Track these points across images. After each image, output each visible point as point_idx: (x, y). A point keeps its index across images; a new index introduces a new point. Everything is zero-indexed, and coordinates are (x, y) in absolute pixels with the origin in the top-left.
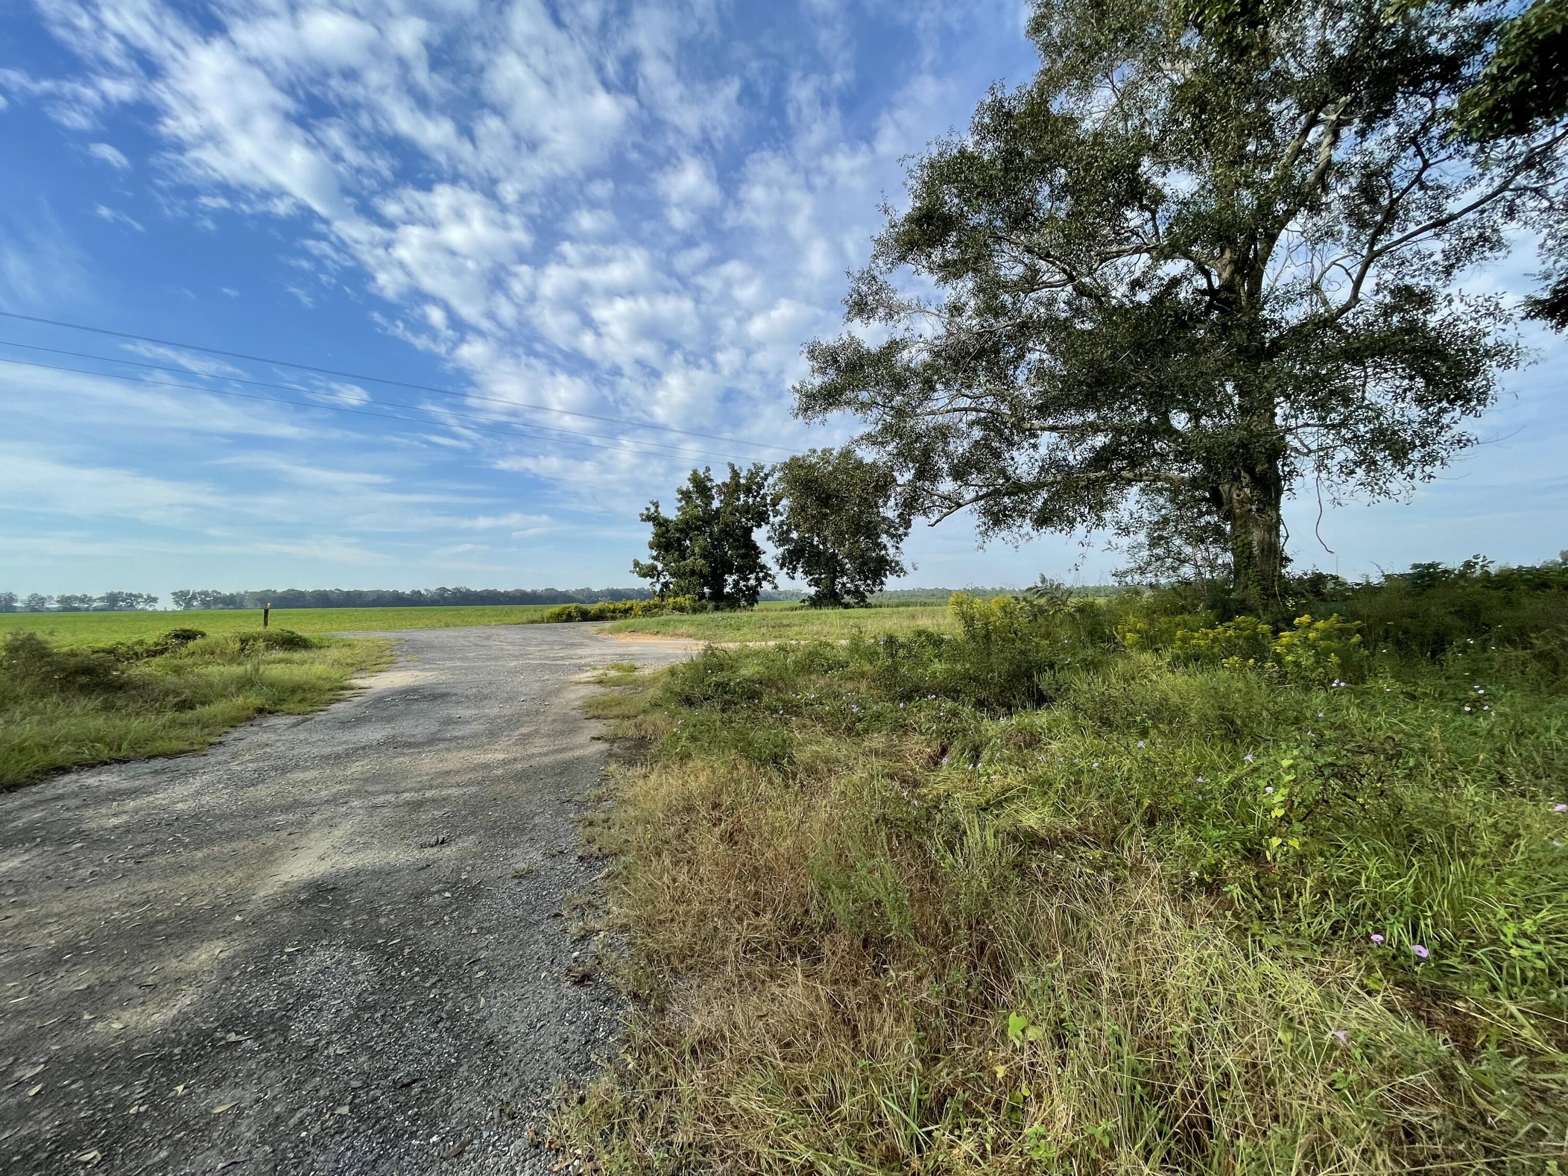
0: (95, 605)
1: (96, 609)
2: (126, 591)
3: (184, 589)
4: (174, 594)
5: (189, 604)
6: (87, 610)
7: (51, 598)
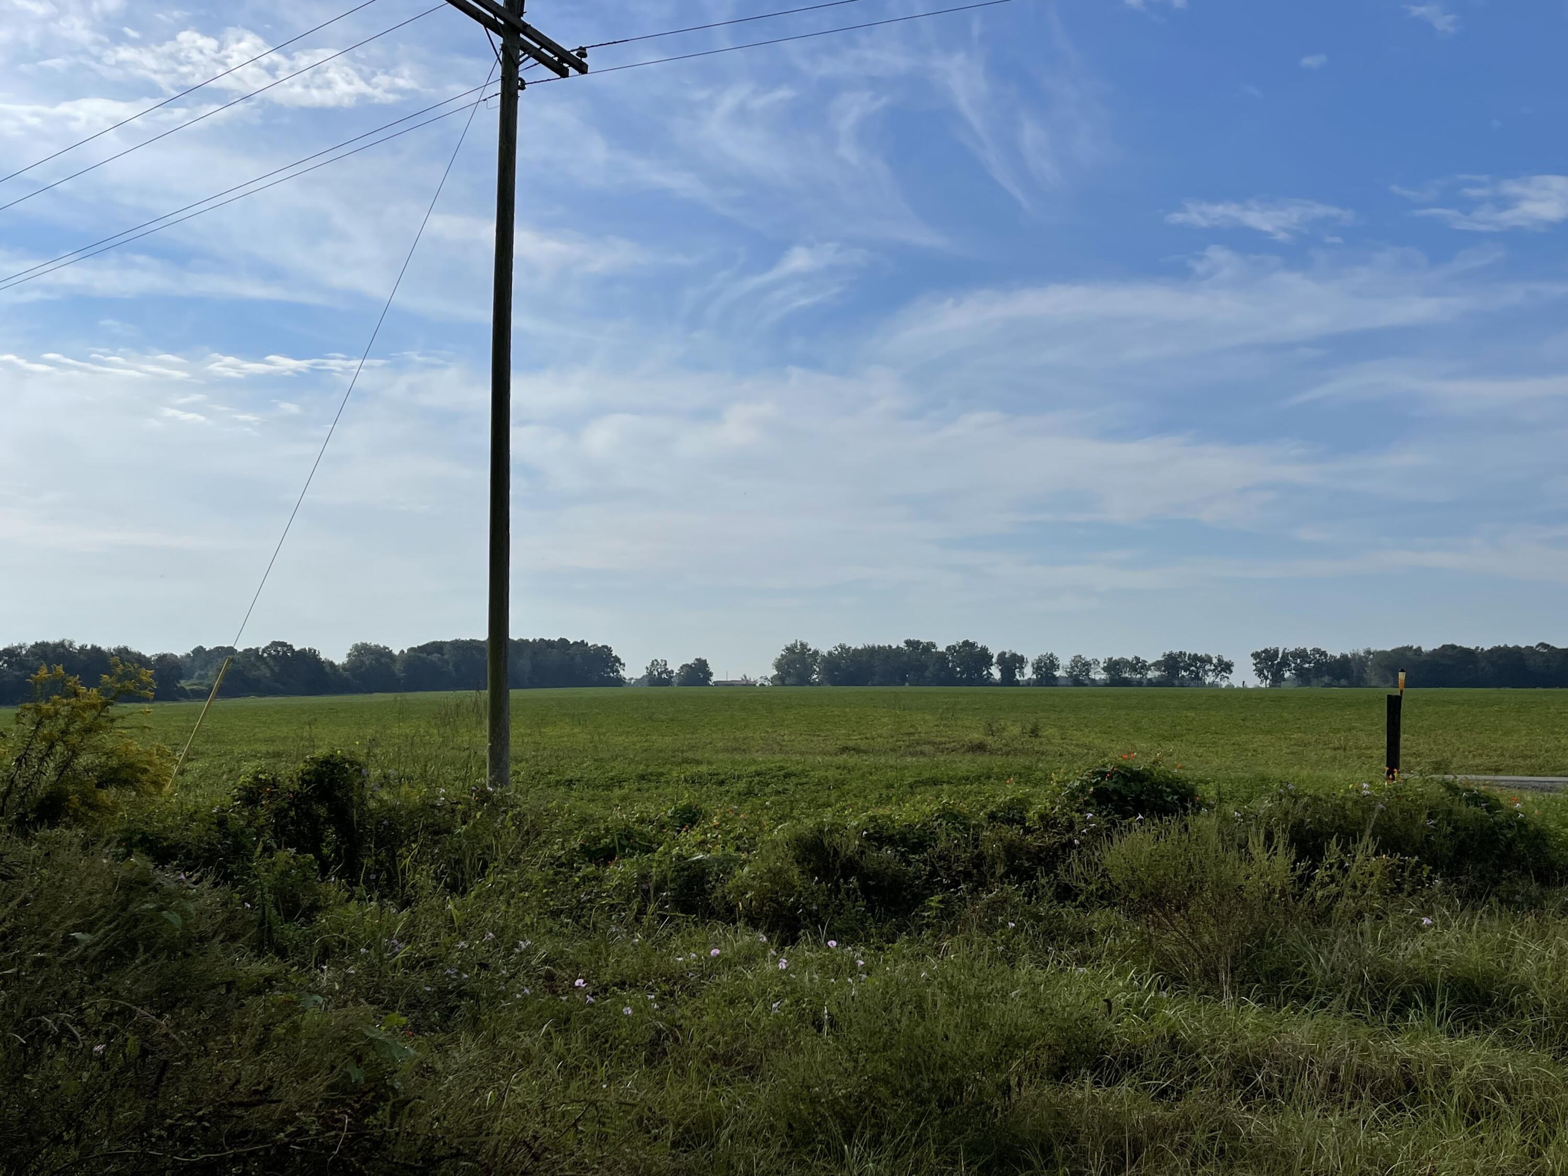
0: (1151, 675)
1: (1151, 683)
2: (1190, 650)
3: (1271, 646)
4: (1256, 655)
5: (1277, 678)
6: (1139, 684)
7: (1096, 662)
